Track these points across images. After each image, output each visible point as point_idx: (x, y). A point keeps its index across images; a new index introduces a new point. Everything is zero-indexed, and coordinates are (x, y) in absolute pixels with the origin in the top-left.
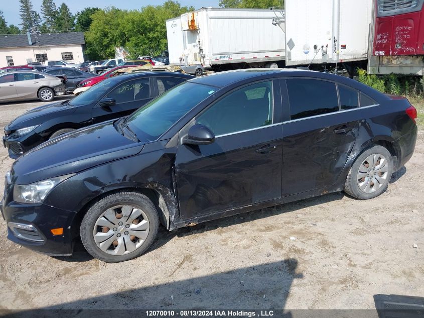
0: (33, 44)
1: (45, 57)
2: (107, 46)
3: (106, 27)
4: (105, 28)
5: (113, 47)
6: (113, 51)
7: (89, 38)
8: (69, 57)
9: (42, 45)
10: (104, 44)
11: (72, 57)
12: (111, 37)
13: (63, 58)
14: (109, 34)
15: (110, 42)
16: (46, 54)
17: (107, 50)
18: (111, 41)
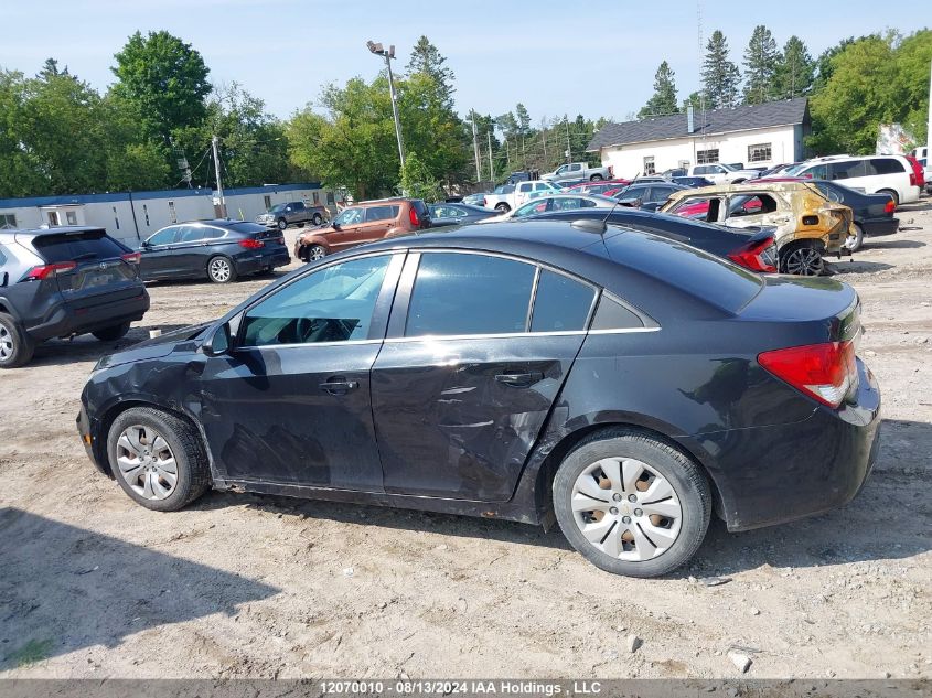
0: (695, 131)
1: (713, 155)
2: (860, 124)
3: (864, 80)
4: (862, 83)
5: (871, 126)
6: (873, 134)
7: (819, 108)
8: (762, 153)
9: (712, 132)
10: (852, 119)
11: (769, 154)
12: (873, 103)
13: (749, 156)
14: (869, 97)
15: (868, 113)
16: (717, 151)
17: (858, 134)
18: (873, 109)
